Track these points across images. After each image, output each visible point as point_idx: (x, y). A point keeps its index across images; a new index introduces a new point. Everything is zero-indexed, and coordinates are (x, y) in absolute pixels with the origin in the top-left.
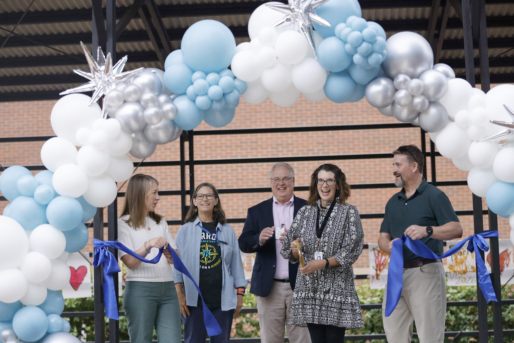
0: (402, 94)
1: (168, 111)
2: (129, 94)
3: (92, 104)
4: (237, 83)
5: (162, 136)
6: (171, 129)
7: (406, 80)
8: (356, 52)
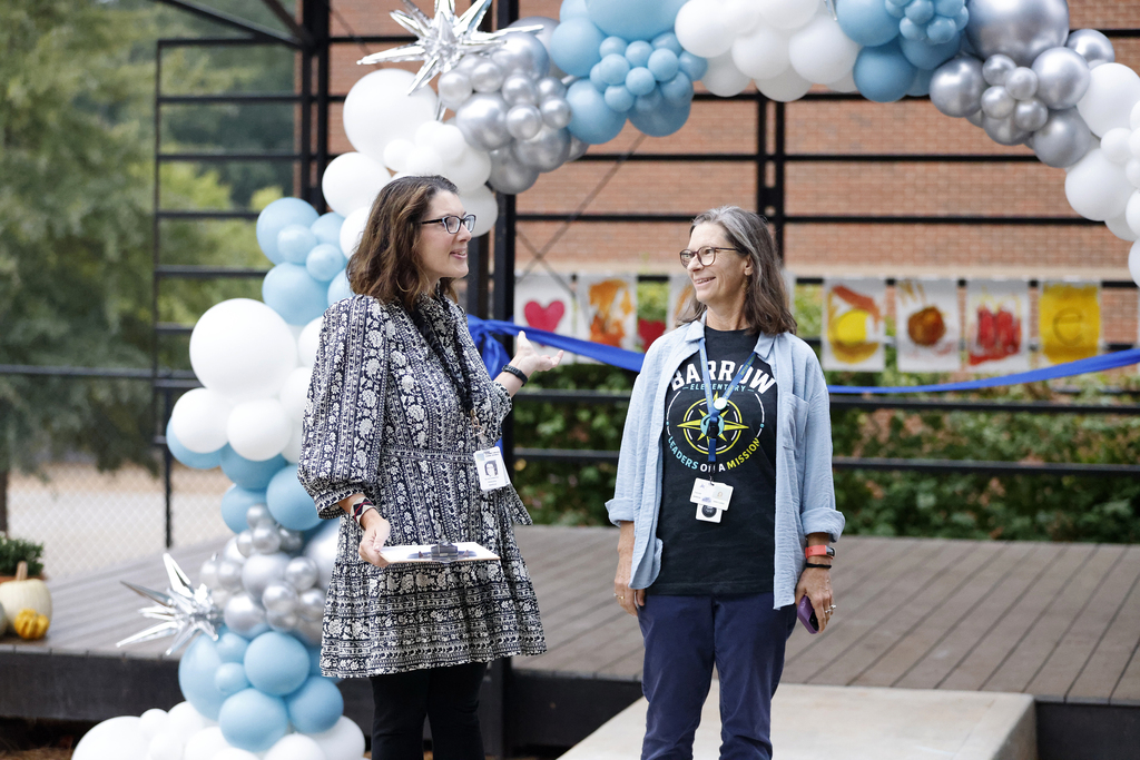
0: (994, 95)
1: (553, 113)
2: (482, 78)
3: (416, 90)
4: (686, 60)
5: (544, 158)
6: (560, 146)
7: (1004, 69)
8: (904, 16)
